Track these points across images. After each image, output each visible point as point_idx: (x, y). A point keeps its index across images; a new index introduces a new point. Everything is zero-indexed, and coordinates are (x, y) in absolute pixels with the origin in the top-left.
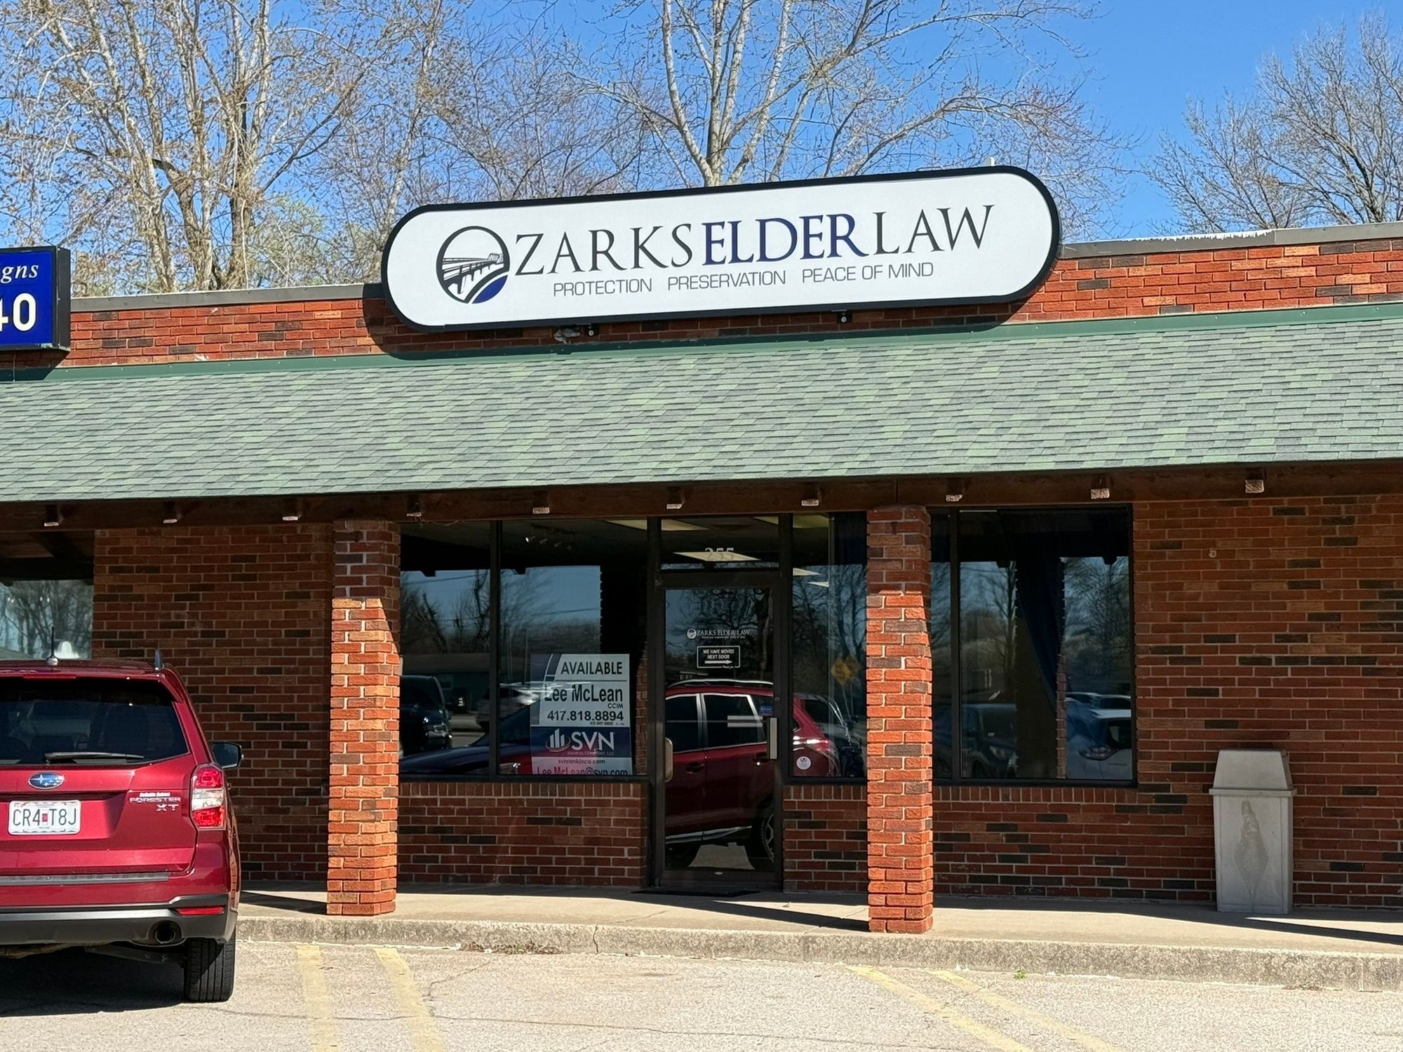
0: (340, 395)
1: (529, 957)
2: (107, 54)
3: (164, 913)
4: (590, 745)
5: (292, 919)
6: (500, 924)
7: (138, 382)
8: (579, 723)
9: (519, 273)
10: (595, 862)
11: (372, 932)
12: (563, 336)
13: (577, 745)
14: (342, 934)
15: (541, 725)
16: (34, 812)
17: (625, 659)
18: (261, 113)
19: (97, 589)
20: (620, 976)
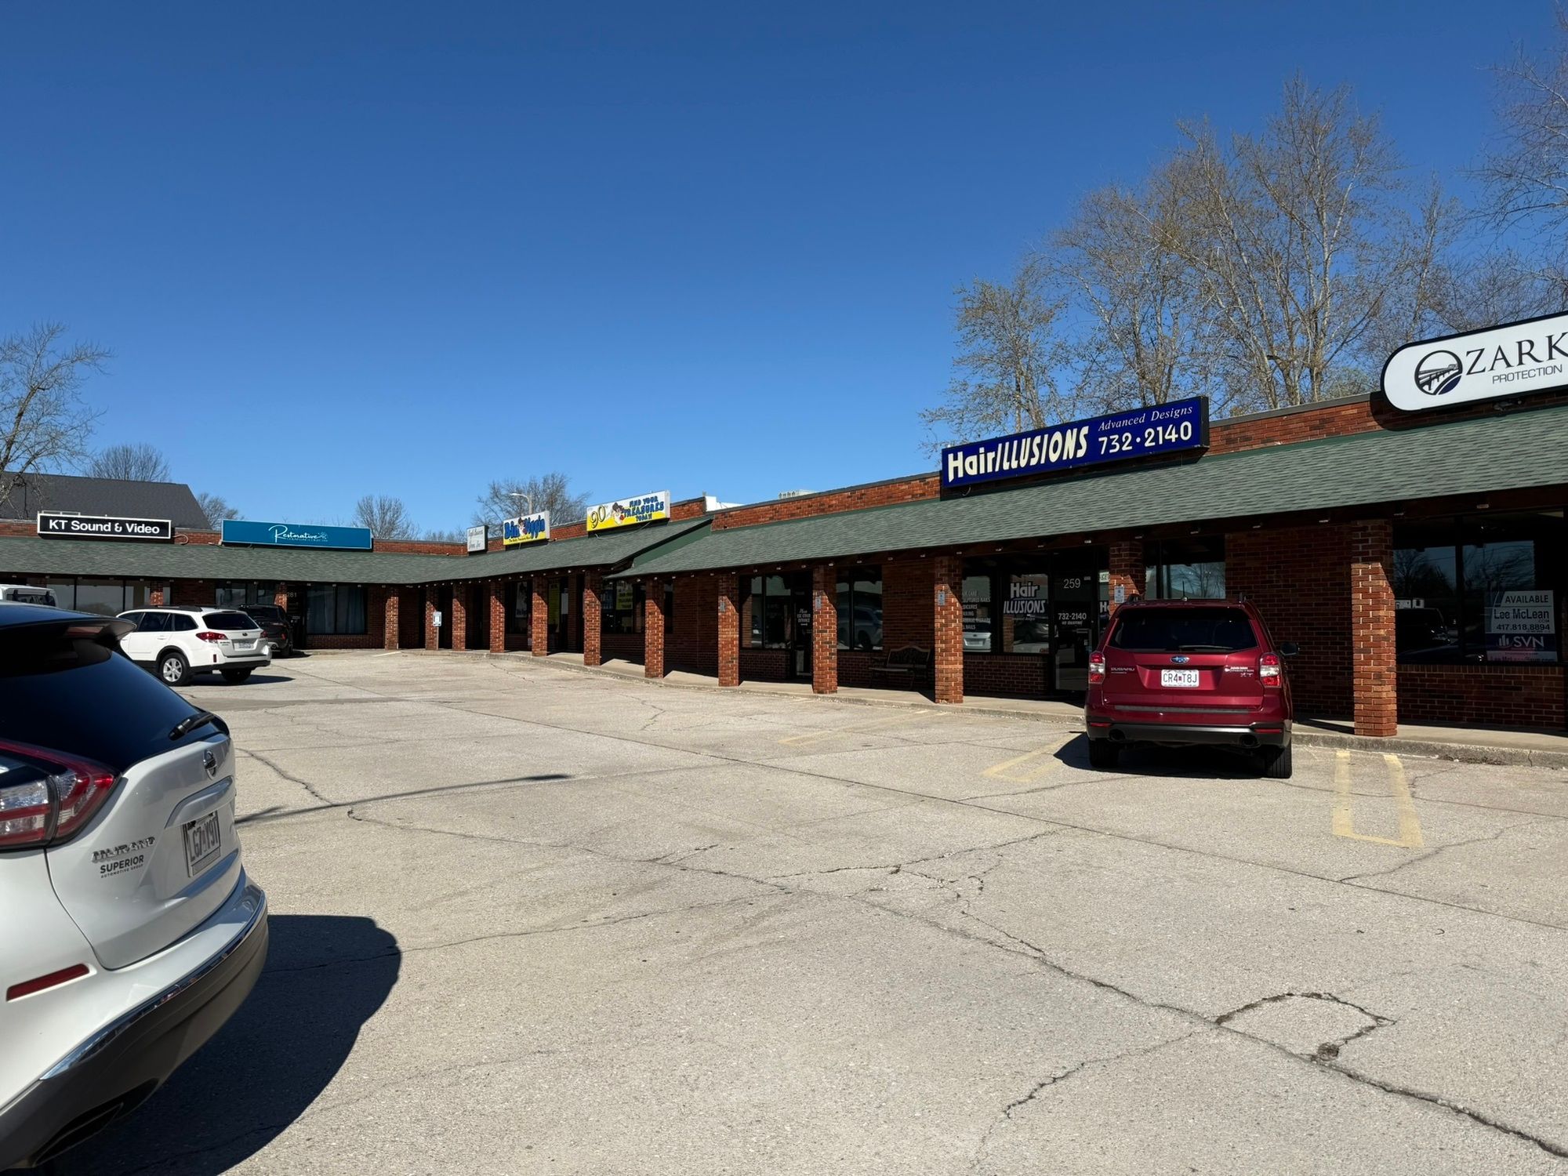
0: (1356, 454)
1: (1484, 766)
2: (1242, 307)
3: (1246, 730)
4: (1527, 644)
5: (1335, 736)
6: (1464, 746)
7: (1244, 459)
8: (1518, 631)
9: (1469, 373)
10: (1532, 712)
11: (1383, 747)
12: (1500, 406)
13: (1518, 644)
14: (1364, 746)
15: (1492, 632)
16: (1174, 675)
17: (1550, 593)
18: (1326, 323)
19: (1227, 564)
20: (1546, 782)
